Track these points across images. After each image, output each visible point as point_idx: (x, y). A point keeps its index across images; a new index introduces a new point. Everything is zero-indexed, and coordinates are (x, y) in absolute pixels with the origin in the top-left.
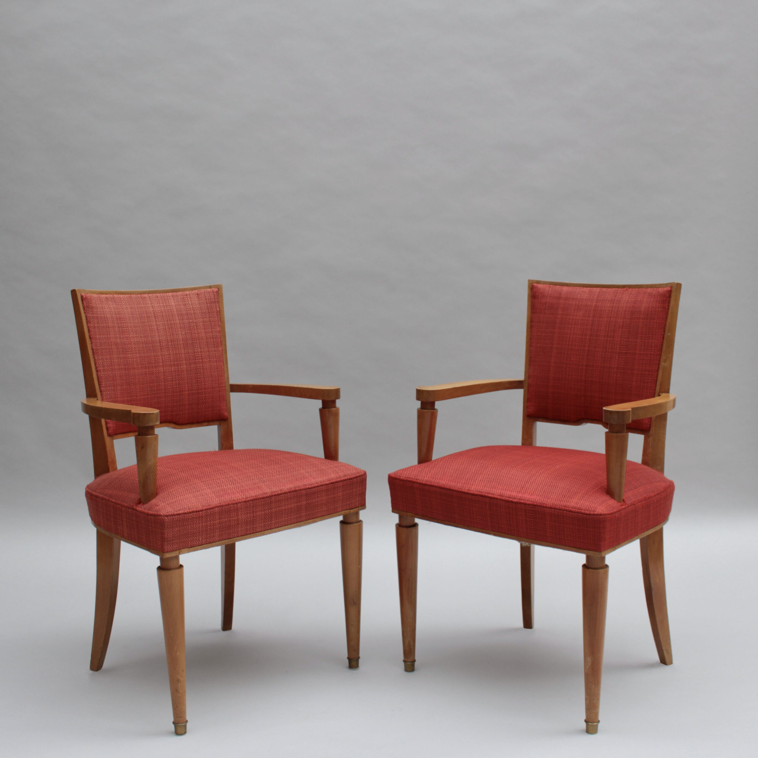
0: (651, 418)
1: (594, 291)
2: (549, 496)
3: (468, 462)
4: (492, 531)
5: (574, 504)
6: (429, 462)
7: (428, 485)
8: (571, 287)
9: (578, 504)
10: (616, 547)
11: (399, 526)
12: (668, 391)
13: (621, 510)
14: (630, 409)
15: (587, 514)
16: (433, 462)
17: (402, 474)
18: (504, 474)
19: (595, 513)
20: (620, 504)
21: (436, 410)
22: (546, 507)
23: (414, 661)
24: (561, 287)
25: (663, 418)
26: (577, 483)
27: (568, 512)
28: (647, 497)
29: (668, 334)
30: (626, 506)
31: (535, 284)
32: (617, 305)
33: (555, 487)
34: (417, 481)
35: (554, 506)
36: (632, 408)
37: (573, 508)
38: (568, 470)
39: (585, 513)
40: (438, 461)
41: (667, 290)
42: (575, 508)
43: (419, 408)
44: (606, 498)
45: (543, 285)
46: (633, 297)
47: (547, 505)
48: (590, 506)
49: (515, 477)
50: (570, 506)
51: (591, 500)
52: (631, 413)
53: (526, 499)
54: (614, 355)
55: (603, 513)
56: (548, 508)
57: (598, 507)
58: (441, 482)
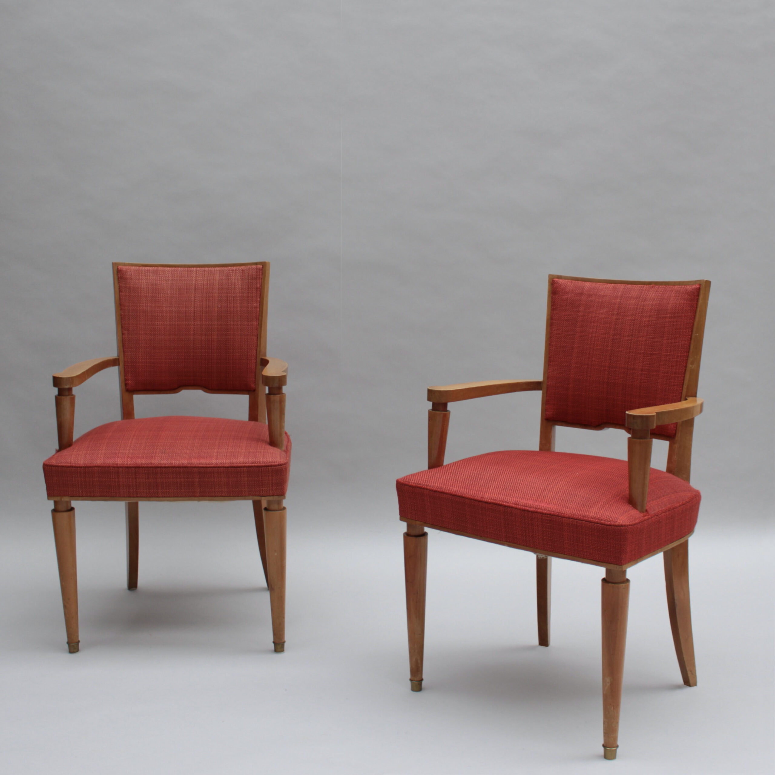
0: (676, 424)
1: (618, 287)
2: (568, 505)
3: (481, 467)
4: (507, 542)
5: (594, 514)
6: (441, 467)
7: (439, 492)
8: (594, 283)
9: (598, 514)
10: (638, 560)
11: (407, 535)
12: (695, 396)
13: (644, 521)
14: (655, 414)
15: (607, 525)
16: (444, 467)
17: (411, 480)
18: (520, 481)
19: (616, 524)
20: (642, 515)
21: (448, 412)
22: (564, 517)
23: (422, 680)
24: (583, 282)
25: (690, 423)
26: (597, 491)
27: (587, 522)
28: (672, 507)
29: (696, 335)
30: (649, 517)
31: (556, 280)
32: (642, 302)
33: (573, 496)
34: (427, 487)
35: (572, 516)
36: (657, 413)
37: (592, 519)
38: (588, 478)
39: (605, 523)
40: (450, 466)
41: (695, 288)
42: (594, 518)
43: (431, 409)
44: (628, 507)
45: (564, 280)
46: (659, 295)
47: (565, 515)
48: (610, 516)
49: (531, 484)
50: (589, 517)
51: (611, 510)
52: (655, 417)
53: (543, 507)
54: (639, 355)
55: (624, 524)
56: (567, 518)
57: (619, 517)
58: (453, 488)
